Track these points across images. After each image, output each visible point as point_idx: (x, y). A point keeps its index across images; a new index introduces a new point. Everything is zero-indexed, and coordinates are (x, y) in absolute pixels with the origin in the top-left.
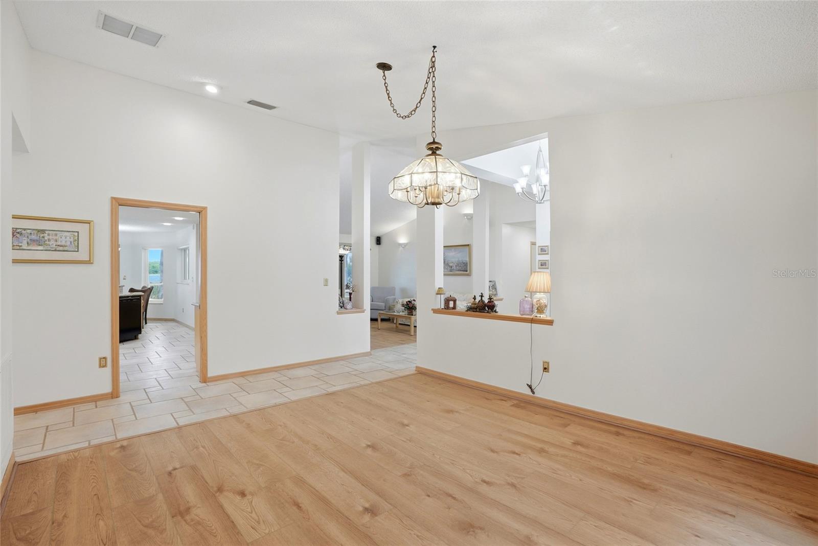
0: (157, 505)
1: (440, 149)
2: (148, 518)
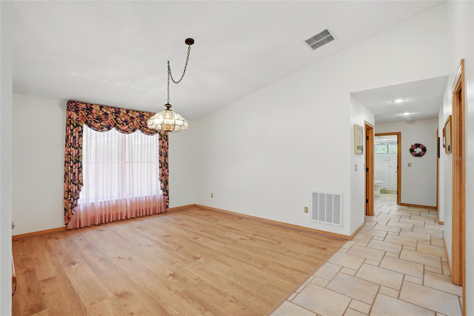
1: (171, 107)
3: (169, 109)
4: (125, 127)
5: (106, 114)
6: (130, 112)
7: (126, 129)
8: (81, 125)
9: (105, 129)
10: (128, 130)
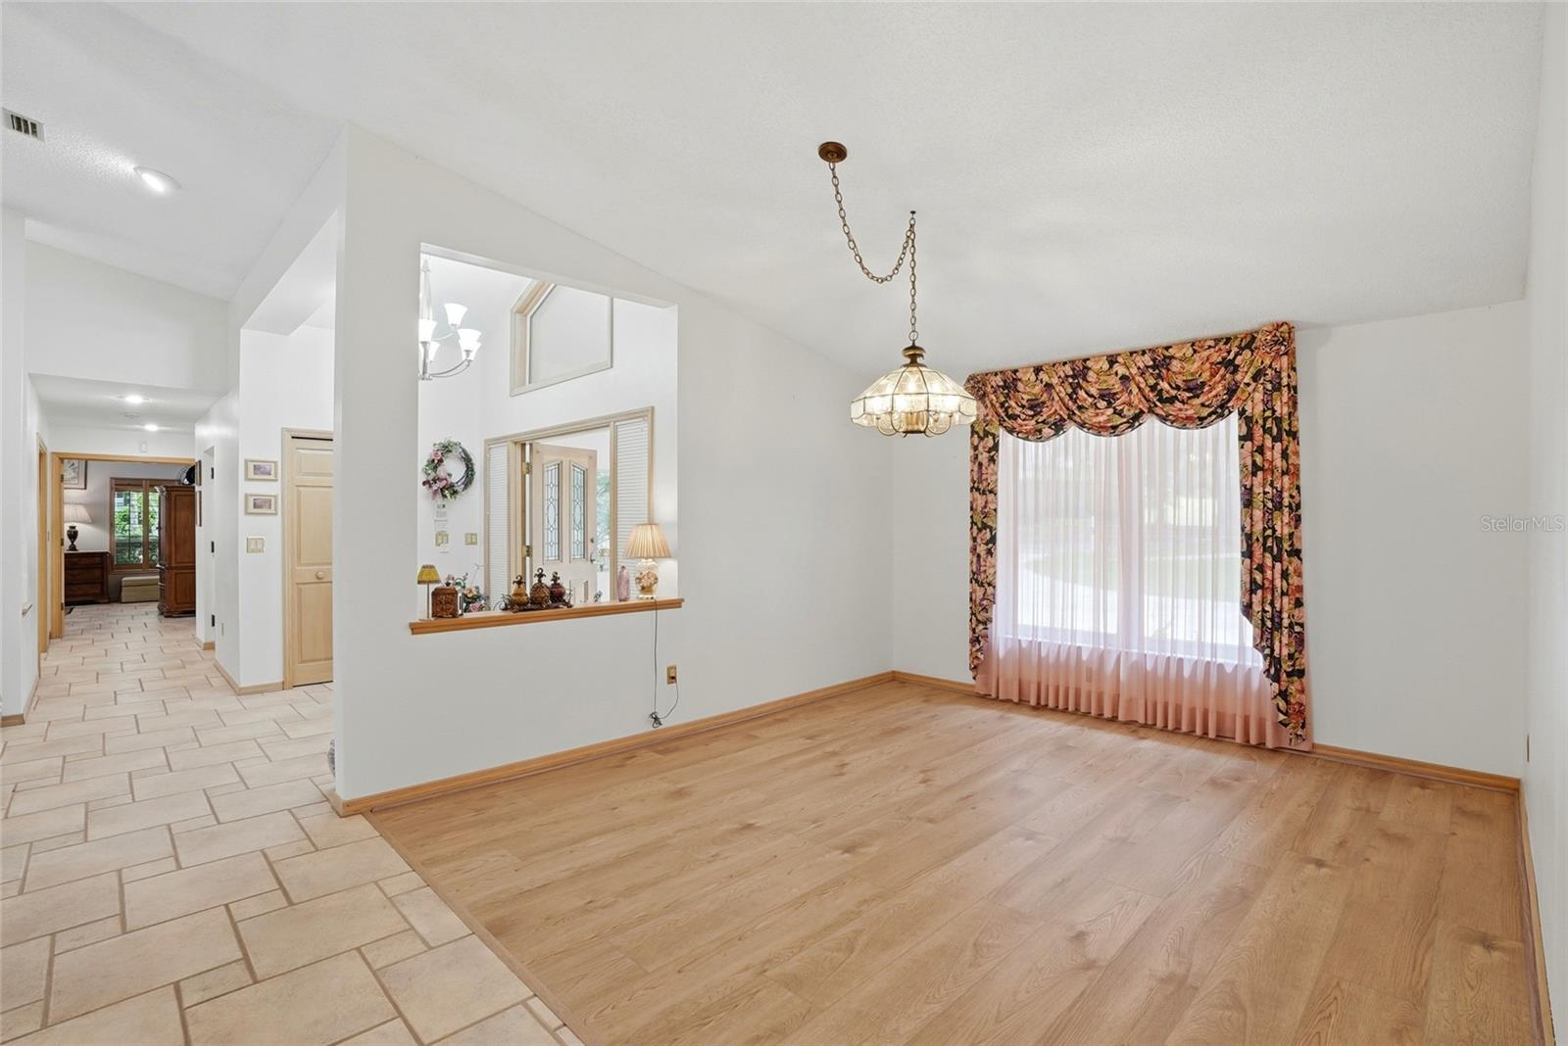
0: (1195, 1027)
1: (923, 355)
2: (1229, 1020)
3: (916, 362)
4: (1103, 414)
5: (1049, 386)
6: (1120, 359)
7: (1109, 421)
8: (993, 431)
9: (1047, 431)
10: (1118, 420)
